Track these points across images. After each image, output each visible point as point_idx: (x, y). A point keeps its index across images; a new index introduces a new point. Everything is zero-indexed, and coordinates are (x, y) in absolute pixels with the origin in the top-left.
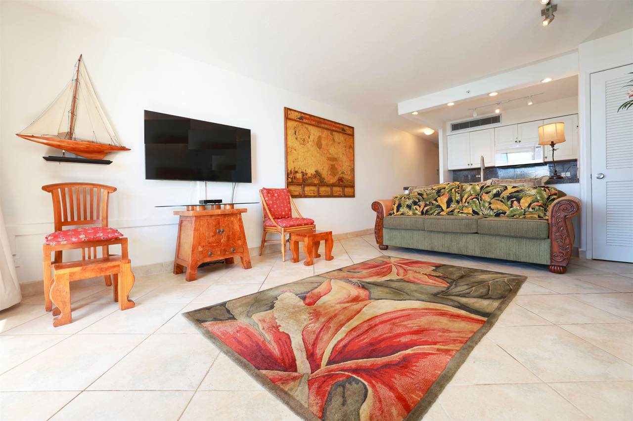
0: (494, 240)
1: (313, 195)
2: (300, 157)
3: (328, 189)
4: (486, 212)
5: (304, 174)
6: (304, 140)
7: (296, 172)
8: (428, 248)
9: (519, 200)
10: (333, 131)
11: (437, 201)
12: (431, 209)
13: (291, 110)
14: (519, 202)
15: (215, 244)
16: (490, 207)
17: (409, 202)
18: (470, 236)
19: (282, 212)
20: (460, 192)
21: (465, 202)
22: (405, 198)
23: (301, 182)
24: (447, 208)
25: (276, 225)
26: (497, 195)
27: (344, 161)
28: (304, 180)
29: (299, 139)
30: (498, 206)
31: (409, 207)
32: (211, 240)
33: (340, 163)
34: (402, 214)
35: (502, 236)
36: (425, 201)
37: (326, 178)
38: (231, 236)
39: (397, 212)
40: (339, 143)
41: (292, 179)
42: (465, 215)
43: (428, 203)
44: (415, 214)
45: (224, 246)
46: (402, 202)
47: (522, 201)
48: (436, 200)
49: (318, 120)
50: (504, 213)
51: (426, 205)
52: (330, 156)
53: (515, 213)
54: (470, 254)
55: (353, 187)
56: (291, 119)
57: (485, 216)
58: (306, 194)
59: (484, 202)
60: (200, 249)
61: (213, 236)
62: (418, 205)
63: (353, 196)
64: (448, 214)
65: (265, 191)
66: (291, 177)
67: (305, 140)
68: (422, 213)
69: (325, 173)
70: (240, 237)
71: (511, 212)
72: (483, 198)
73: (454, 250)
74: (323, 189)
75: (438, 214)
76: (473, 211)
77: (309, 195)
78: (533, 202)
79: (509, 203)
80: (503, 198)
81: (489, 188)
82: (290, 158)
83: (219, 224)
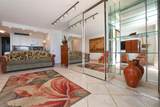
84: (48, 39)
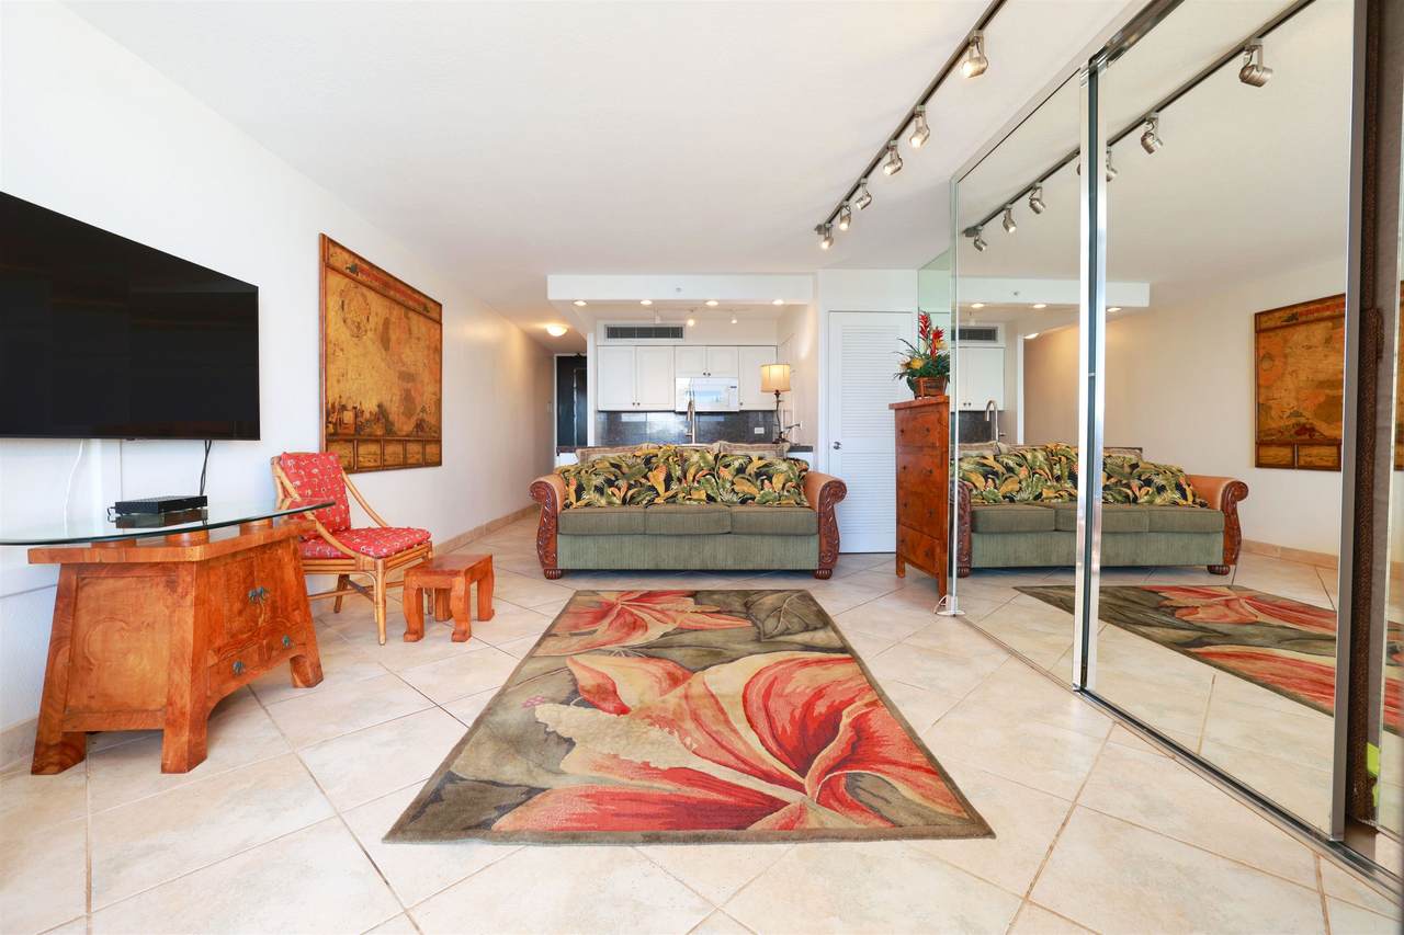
0: (754, 542)
1: (372, 464)
2: (350, 368)
3: (398, 448)
4: (727, 497)
5: (358, 413)
6: (359, 327)
7: (344, 408)
8: (651, 566)
9: (770, 479)
10: (408, 308)
11: (648, 479)
12: (639, 493)
13: (335, 244)
14: (771, 482)
15: (245, 636)
16: (733, 489)
17: (598, 481)
18: (720, 539)
19: (334, 516)
20: (680, 463)
21: (693, 481)
22: (587, 472)
23: (352, 432)
24: (666, 491)
25: (352, 553)
26: (741, 470)
27: (426, 380)
28: (358, 428)
29: (349, 321)
30: (745, 487)
31: (600, 490)
32: (237, 624)
33: (419, 386)
34: (588, 505)
35: (763, 534)
36: (628, 479)
37: (396, 424)
38: (279, 604)
39: (577, 501)
40: (419, 339)
41: (335, 424)
42: (695, 503)
43: (632, 482)
44: (610, 503)
45: (267, 635)
46: (584, 482)
47: (774, 480)
48: (645, 477)
49: (387, 279)
50: (753, 499)
51: (629, 489)
52: (404, 369)
53: (767, 498)
54: (719, 568)
55: (438, 441)
56: (334, 269)
57: (730, 504)
58: (361, 464)
59: (724, 480)
60: (212, 660)
61: (240, 613)
62: (616, 487)
63: (439, 463)
64: (667, 500)
65: (290, 463)
66: (334, 421)
67: (361, 325)
68: (624, 502)
69: (394, 409)
70: (297, 602)
71: (762, 497)
72: (722, 474)
73: (696, 564)
74: (393, 450)
75: (651, 502)
76: (708, 496)
77: (367, 464)
78: (787, 481)
79: (759, 483)
80: (750, 475)
81: (727, 459)
82: (332, 370)
83: (251, 573)
84: (804, 348)
